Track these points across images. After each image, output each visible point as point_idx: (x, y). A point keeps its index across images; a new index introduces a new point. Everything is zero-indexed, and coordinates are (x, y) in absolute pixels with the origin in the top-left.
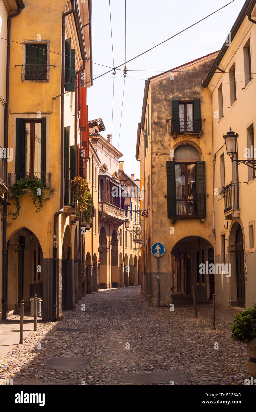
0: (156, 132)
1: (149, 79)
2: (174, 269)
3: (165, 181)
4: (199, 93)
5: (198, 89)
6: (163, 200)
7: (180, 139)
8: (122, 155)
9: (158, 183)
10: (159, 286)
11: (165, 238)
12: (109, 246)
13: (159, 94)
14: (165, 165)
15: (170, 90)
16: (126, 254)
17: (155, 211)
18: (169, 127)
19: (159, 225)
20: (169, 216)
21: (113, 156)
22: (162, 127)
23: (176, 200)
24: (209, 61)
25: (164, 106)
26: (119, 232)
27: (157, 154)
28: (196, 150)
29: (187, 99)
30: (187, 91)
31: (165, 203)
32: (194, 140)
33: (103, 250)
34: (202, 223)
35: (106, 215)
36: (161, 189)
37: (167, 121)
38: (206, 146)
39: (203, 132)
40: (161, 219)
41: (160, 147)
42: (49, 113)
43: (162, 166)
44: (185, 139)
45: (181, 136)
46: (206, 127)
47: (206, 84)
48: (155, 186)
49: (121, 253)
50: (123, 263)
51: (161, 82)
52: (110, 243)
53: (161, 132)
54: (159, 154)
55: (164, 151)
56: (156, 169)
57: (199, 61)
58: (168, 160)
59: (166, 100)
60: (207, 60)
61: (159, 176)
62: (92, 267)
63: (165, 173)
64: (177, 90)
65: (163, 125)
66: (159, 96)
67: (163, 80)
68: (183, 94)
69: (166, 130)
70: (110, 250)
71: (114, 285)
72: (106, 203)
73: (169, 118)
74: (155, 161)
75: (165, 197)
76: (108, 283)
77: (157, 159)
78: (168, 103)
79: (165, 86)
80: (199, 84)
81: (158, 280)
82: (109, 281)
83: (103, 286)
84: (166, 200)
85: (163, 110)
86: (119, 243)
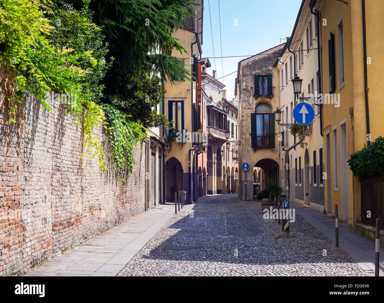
0: (245, 95)
1: (241, 61)
2: (264, 179)
3: (250, 125)
4: (271, 71)
5: (270, 68)
6: (249, 137)
7: (259, 100)
8: (225, 86)
9: (246, 126)
10: (246, 188)
11: (250, 160)
12: (214, 160)
13: (246, 71)
14: (250, 115)
15: (253, 68)
16: (228, 167)
17: (244, 143)
18: (253, 92)
19: (246, 152)
20: (252, 147)
21: (217, 87)
22: (248, 92)
23: (256, 137)
24: (278, 50)
25: (250, 79)
26: (223, 150)
27: (245, 109)
28: (269, 106)
29: (264, 74)
30: (264, 69)
31: (250, 138)
32: (268, 100)
33: (210, 164)
34: (272, 151)
35: (212, 137)
36: (247, 130)
37: (252, 88)
38: (275, 104)
39: (273, 95)
40: (247, 148)
41: (247, 104)
42: (185, 98)
43: (248, 116)
44: (262, 99)
45: (260, 98)
46: (275, 92)
47: (275, 65)
48: (244, 128)
49: (224, 166)
50: (226, 174)
51: (248, 64)
52: (216, 158)
53: (248, 95)
54: (246, 108)
55: (250, 107)
56: (244, 118)
57: (271, 50)
58: (252, 112)
59: (251, 75)
60: (277, 49)
61: (246, 122)
62: (203, 177)
63: (250, 121)
64: (257, 69)
65: (249, 90)
66: (247, 72)
67: (249, 62)
68: (261, 71)
69: (251, 93)
70: (216, 164)
71: (219, 192)
72: (212, 127)
73: (252, 86)
74: (244, 113)
75: (250, 135)
76: (213, 190)
77: (245, 112)
78: (252, 77)
79: (250, 66)
80: (271, 65)
81: (246, 185)
82: (214, 188)
83: (210, 192)
84: (250, 137)
85: (249, 81)
86: (222, 158)
